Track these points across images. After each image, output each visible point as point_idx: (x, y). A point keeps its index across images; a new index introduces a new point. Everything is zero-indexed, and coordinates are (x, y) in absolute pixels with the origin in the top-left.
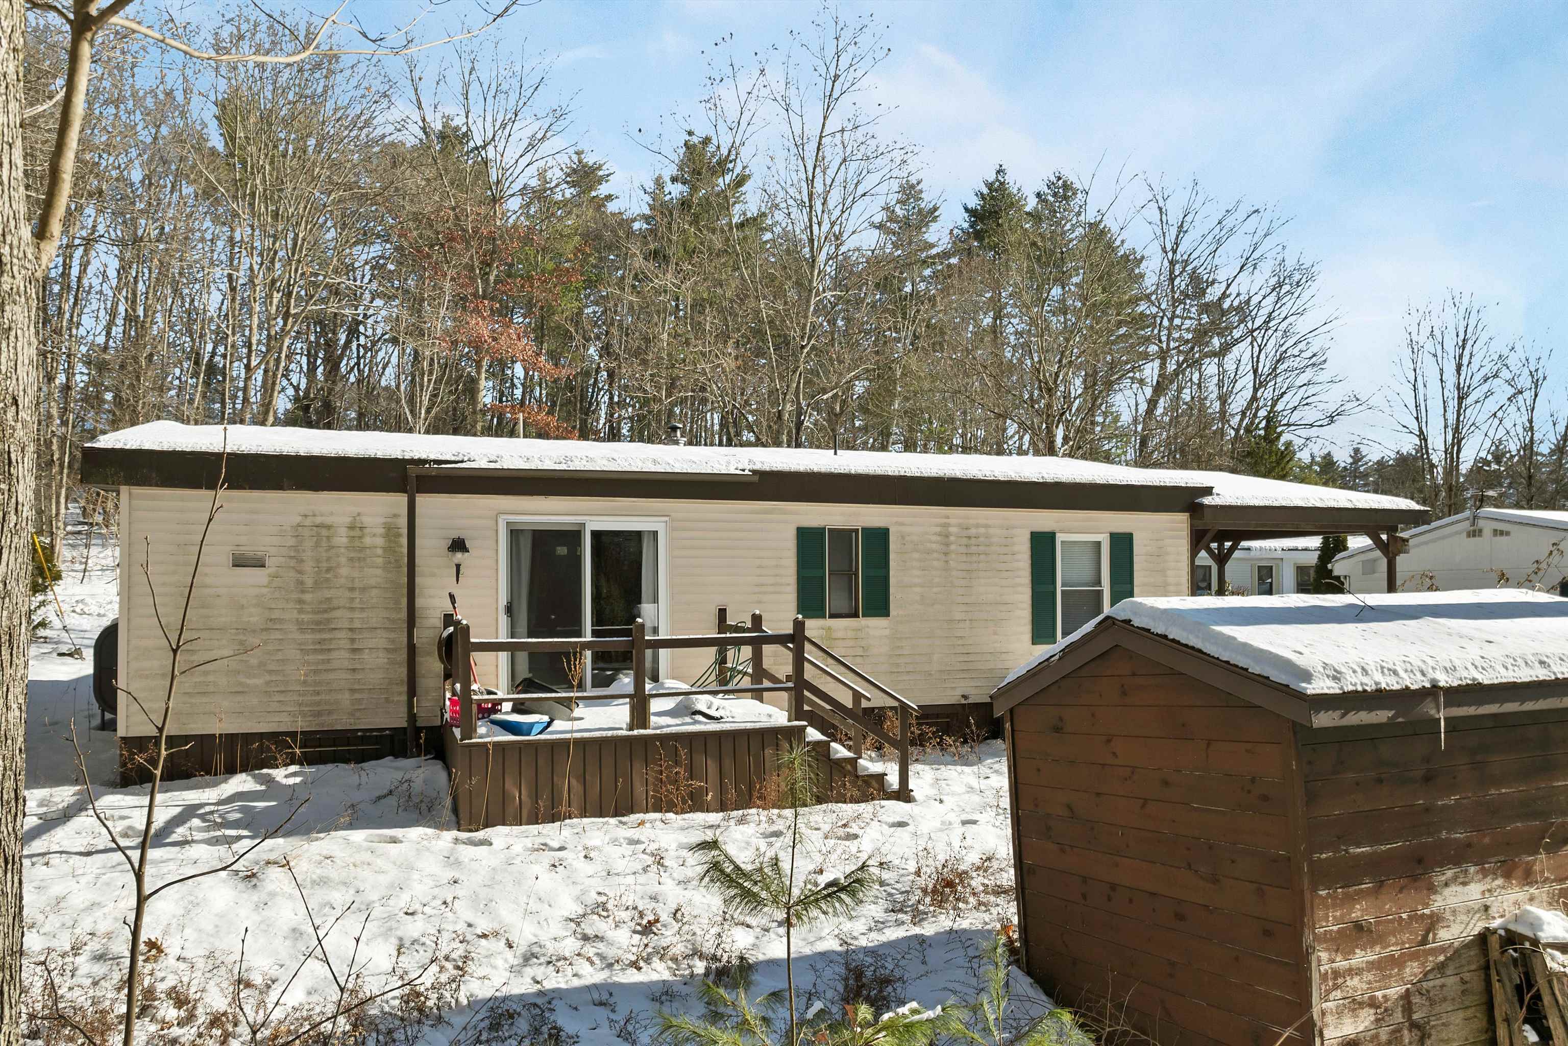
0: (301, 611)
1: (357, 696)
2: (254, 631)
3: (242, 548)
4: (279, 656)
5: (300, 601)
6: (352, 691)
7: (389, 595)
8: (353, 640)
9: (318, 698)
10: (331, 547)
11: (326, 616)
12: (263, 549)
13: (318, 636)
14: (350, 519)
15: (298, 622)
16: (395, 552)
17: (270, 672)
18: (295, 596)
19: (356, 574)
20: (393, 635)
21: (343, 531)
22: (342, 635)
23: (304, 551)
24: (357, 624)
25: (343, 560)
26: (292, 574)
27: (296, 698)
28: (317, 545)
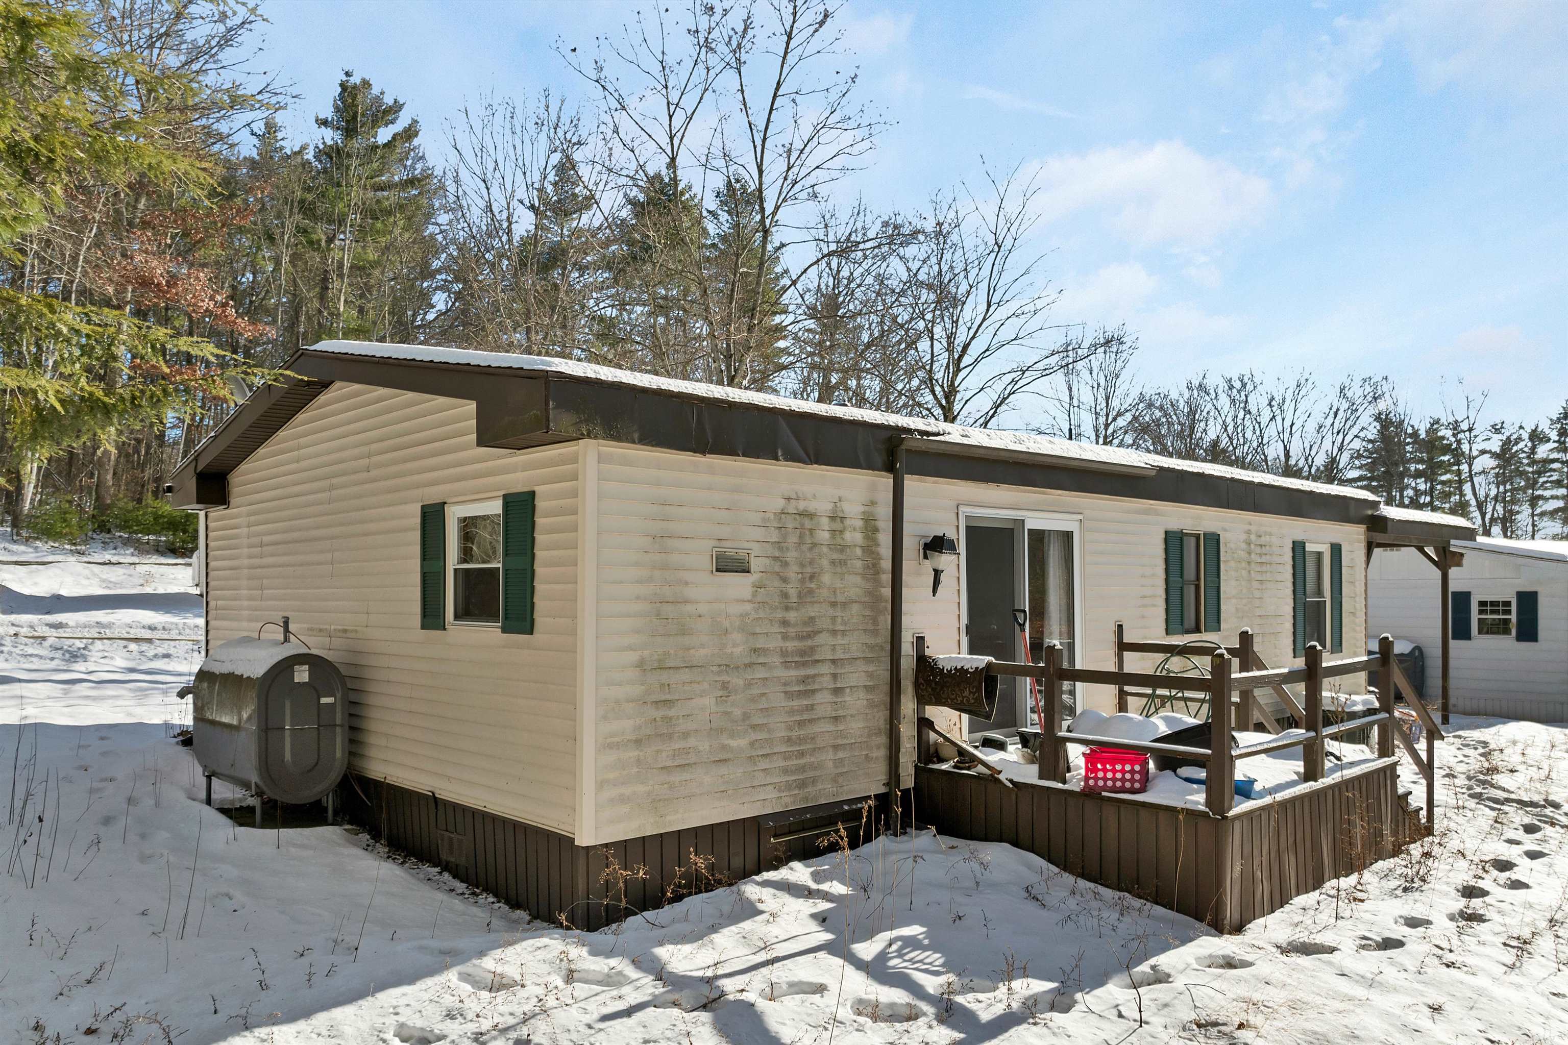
0: (785, 637)
1: (841, 755)
2: (737, 668)
3: (724, 544)
4: (763, 704)
5: (785, 623)
6: (836, 747)
7: (867, 613)
8: (835, 676)
9: (802, 761)
10: (814, 545)
11: (809, 643)
12: (746, 545)
13: (803, 672)
14: (830, 506)
15: (783, 653)
16: (873, 553)
17: (754, 727)
18: (779, 615)
19: (838, 584)
20: (871, 668)
21: (825, 522)
22: (825, 669)
23: (787, 549)
24: (839, 655)
25: (825, 563)
26: (777, 583)
27: (782, 764)
28: (800, 543)
